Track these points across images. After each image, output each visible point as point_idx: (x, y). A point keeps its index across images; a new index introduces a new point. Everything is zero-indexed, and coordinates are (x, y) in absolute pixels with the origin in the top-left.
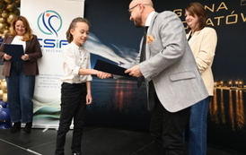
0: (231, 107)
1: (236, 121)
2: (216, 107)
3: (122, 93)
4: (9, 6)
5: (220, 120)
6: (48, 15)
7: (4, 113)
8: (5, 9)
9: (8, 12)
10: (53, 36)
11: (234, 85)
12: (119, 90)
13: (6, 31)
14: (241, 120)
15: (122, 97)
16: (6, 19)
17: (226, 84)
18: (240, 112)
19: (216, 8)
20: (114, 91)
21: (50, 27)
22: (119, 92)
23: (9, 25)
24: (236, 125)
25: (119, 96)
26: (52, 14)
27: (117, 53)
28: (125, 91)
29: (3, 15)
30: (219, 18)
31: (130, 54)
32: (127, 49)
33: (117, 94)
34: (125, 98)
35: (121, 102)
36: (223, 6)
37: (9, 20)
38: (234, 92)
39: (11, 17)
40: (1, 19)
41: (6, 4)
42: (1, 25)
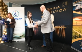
0: (62, 32)
1: (63, 36)
2: (58, 33)
4: (5, 10)
5: (60, 36)
7: (6, 38)
8: (4, 11)
9: (5, 12)
10: (17, 17)
11: (62, 27)
13: (5, 17)
14: (65, 35)
16: (4, 13)
17: (60, 27)
18: (64, 33)
19: (57, 8)
21: (16, 15)
23: (5, 15)
24: (63, 37)
26: (16, 11)
28: (36, 30)
29: (4, 12)
34: (36, 32)
35: (36, 33)
37: (5, 14)
38: (62, 29)
39: (6, 13)
40: (3, 14)
41: (4, 10)
42: (3, 15)
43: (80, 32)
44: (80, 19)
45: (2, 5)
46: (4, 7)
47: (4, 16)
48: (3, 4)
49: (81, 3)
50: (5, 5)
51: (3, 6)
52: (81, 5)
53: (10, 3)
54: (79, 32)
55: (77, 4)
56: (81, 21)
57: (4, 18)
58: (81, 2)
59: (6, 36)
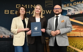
43: (76, 46)
44: (75, 29)
49: (75, 8)
52: (75, 10)
54: (73, 46)
55: (70, 8)
56: (76, 31)
58: (75, 6)
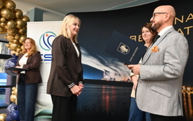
3: (107, 97)
4: (21, 31)
6: (47, 35)
7: (15, 114)
8: (18, 33)
9: (20, 35)
12: (106, 94)
13: (18, 50)
15: (108, 101)
16: (18, 40)
19: (185, 19)
20: (100, 95)
21: (48, 45)
22: (106, 96)
23: (21, 45)
25: (105, 100)
26: (50, 34)
27: (103, 62)
28: (110, 95)
29: (16, 37)
30: (188, 28)
31: (113, 63)
32: (110, 59)
33: (104, 98)
34: (110, 101)
36: (191, 17)
37: (20, 41)
39: (22, 38)
40: (15, 41)
41: (18, 29)
42: (15, 45)
45: (14, 16)
46: (19, 22)
47: (17, 47)
48: (17, 14)
50: (21, 17)
51: (15, 19)
53: (36, 10)
57: (17, 54)
59: (16, 109)
